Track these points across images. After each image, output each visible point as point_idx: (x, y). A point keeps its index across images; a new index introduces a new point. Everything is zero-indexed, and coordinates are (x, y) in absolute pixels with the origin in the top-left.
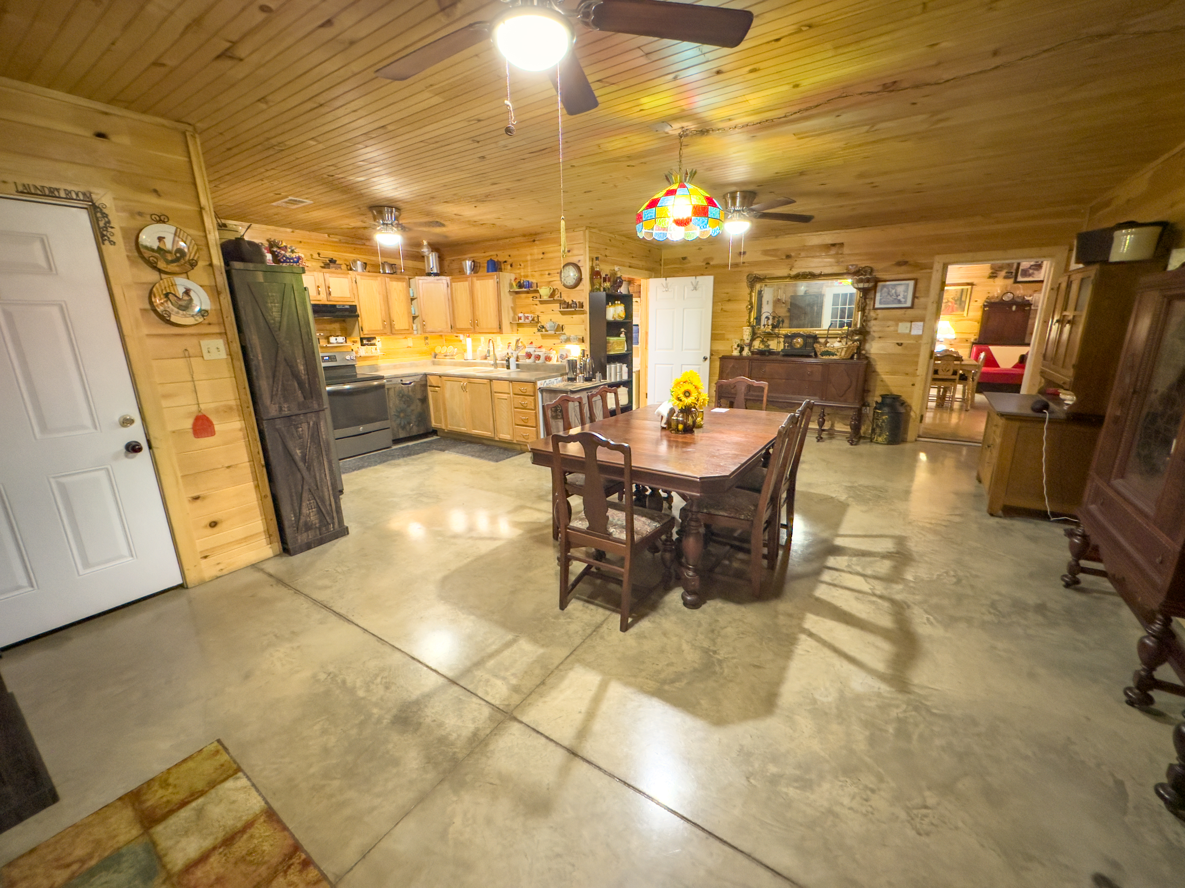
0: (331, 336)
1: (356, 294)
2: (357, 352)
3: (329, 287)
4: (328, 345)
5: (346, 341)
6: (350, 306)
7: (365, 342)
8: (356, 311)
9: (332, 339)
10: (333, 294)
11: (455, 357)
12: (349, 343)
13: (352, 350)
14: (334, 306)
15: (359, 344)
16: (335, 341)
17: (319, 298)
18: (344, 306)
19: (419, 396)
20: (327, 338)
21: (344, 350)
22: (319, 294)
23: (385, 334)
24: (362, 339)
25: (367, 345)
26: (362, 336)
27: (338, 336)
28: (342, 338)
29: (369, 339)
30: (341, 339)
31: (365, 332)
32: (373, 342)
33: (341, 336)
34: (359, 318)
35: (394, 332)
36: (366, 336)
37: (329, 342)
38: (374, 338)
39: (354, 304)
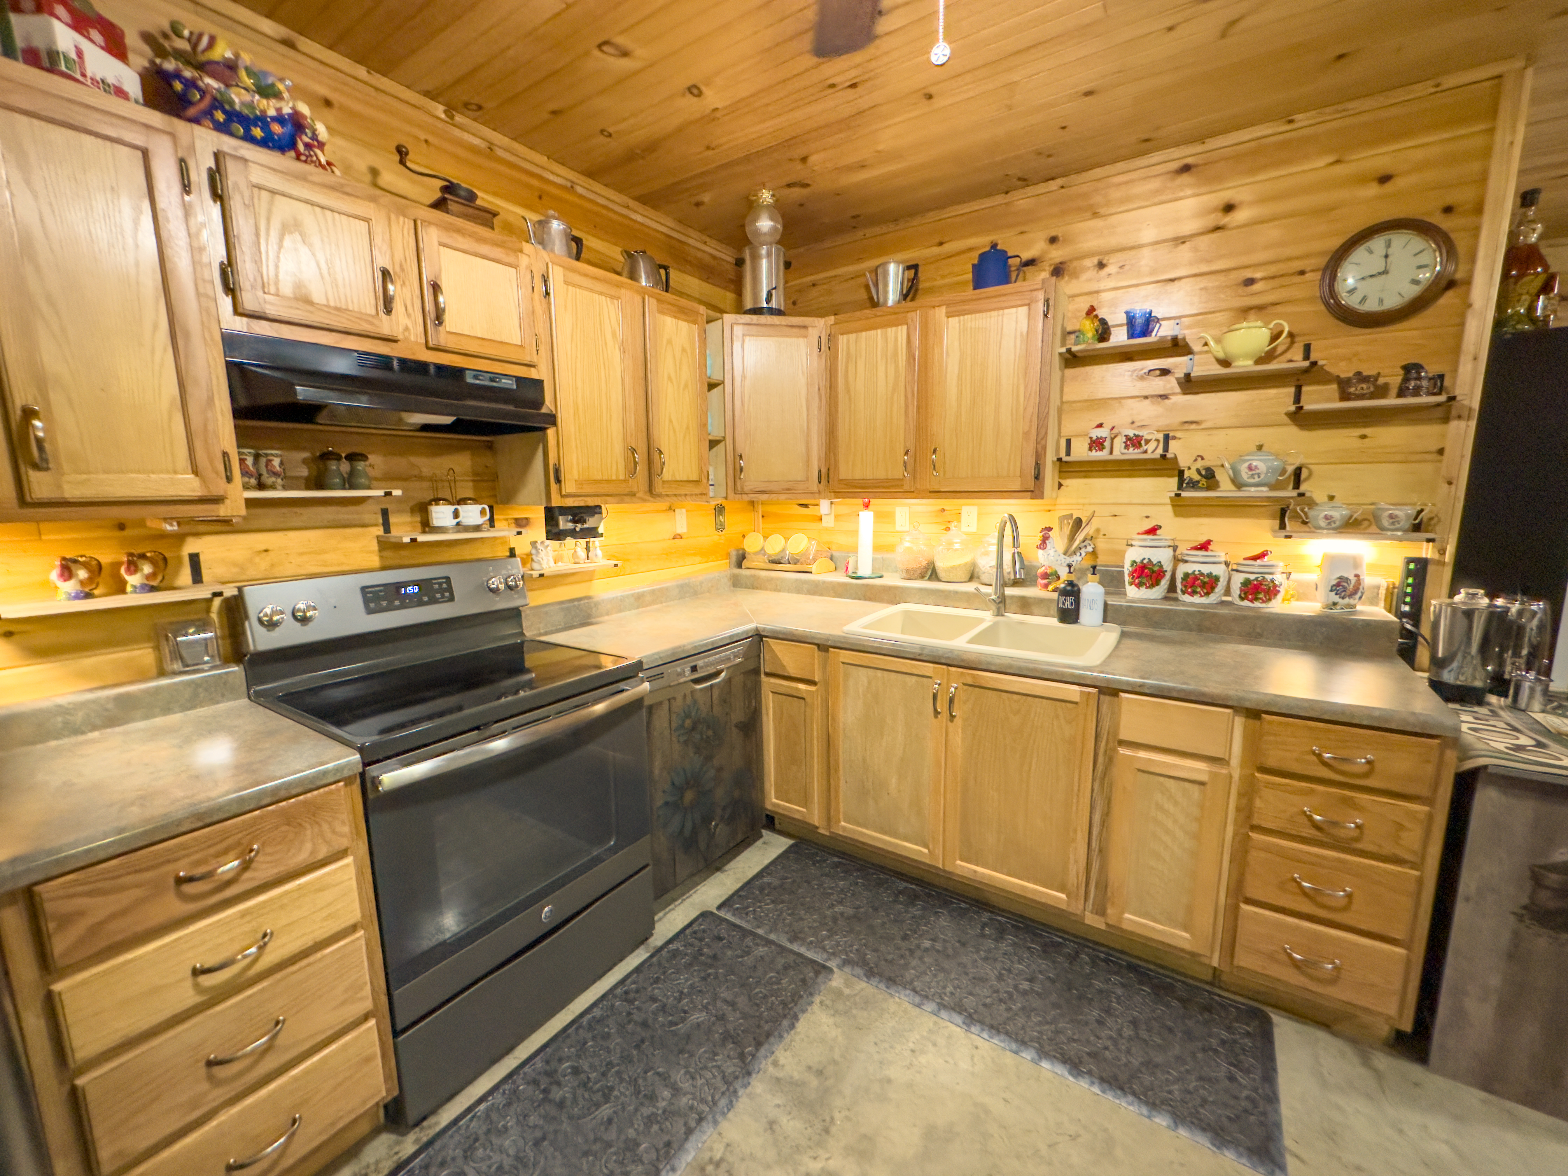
0: (437, 501)
1: (544, 337)
2: (528, 559)
3: (436, 288)
4: (422, 538)
5: (492, 521)
6: (519, 380)
7: (564, 523)
8: (539, 403)
9: (442, 515)
10: (451, 322)
11: (814, 568)
12: (504, 530)
13: (512, 553)
14: (457, 373)
15: (538, 531)
16: (450, 522)
17: (386, 326)
18: (494, 376)
19: (738, 715)
20: (422, 510)
21: (485, 552)
22: (388, 311)
23: (633, 495)
24: (551, 515)
25: (573, 534)
26: (556, 502)
27: (462, 501)
28: (477, 508)
29: (579, 514)
30: (472, 514)
31: (569, 487)
32: (590, 523)
33: (475, 501)
34: (551, 432)
35: (659, 488)
36: (570, 502)
37: (426, 526)
38: (595, 510)
39: (534, 374)
